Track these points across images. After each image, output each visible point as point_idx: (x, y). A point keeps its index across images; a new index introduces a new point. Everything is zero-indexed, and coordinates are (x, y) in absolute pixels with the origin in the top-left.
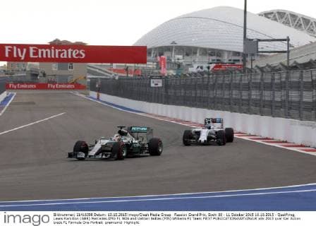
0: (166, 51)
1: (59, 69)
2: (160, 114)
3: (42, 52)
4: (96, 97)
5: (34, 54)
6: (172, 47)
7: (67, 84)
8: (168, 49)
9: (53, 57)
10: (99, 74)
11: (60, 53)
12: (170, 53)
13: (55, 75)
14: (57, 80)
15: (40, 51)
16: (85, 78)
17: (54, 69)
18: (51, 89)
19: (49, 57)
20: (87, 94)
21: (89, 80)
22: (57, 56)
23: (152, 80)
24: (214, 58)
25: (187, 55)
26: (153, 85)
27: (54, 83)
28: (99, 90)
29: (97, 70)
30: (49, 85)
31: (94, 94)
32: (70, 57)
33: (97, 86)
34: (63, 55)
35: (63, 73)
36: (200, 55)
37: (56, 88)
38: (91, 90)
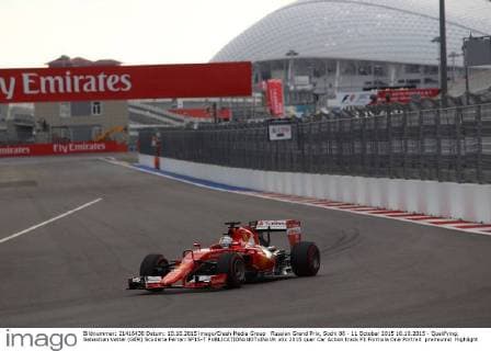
0: (275, 69)
1: (73, 114)
2: (288, 191)
3: (47, 83)
4: (152, 165)
5: (32, 87)
6: (287, 61)
7: (91, 142)
8: (280, 65)
9: (69, 90)
10: (153, 121)
11: (82, 83)
12: (283, 72)
13: (65, 127)
14: (71, 135)
15: (43, 80)
16: (126, 129)
17: (64, 115)
18: (60, 153)
19: (61, 90)
20: (133, 161)
21: (136, 134)
22: (77, 89)
23: (271, 127)
24: (371, 78)
25: (317, 74)
26: (273, 137)
27: (65, 142)
28: (159, 152)
29: (148, 113)
30: (55, 146)
31: (148, 160)
32: (102, 88)
33: (154, 143)
34: (89, 87)
35: (83, 120)
36: (342, 74)
37: (69, 152)
38: (142, 152)
